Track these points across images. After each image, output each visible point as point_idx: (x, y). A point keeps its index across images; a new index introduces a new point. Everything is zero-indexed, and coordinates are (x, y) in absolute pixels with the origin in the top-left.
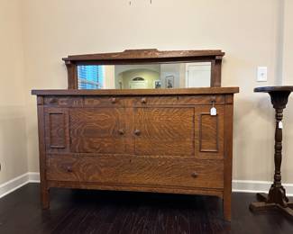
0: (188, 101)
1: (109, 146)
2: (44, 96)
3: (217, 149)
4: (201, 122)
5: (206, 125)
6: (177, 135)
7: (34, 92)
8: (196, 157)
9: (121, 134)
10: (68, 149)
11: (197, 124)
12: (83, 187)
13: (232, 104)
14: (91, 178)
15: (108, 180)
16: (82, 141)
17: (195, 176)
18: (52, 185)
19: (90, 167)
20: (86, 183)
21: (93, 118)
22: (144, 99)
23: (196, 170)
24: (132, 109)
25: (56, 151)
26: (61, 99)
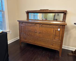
0: (53, 26)
1: (33, 35)
2: (20, 22)
3: (59, 39)
4: (55, 32)
5: (57, 33)
6: (49, 34)
7: (18, 21)
8: (53, 40)
9: (36, 32)
10: (25, 34)
11: (54, 32)
12: (28, 43)
13: (64, 28)
14: (29, 41)
15: (33, 42)
16: (28, 33)
17: (53, 45)
18: (22, 41)
19: (29, 39)
20: (28, 42)
21: (30, 28)
22: (41, 25)
23: (53, 43)
24: (38, 27)
25: (22, 34)
26: (23, 23)
